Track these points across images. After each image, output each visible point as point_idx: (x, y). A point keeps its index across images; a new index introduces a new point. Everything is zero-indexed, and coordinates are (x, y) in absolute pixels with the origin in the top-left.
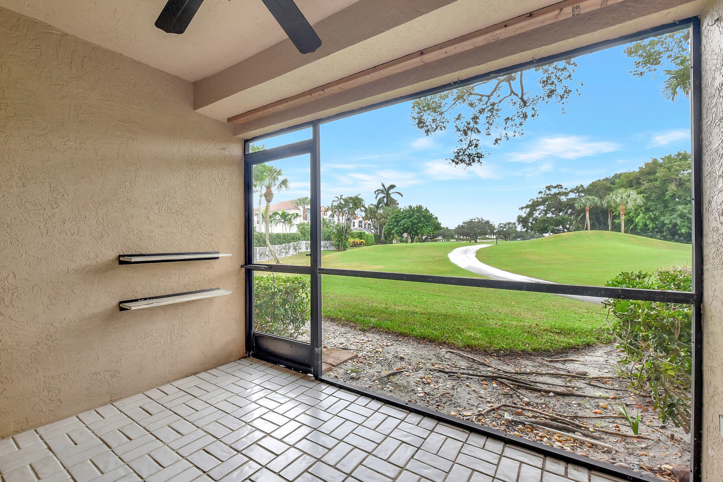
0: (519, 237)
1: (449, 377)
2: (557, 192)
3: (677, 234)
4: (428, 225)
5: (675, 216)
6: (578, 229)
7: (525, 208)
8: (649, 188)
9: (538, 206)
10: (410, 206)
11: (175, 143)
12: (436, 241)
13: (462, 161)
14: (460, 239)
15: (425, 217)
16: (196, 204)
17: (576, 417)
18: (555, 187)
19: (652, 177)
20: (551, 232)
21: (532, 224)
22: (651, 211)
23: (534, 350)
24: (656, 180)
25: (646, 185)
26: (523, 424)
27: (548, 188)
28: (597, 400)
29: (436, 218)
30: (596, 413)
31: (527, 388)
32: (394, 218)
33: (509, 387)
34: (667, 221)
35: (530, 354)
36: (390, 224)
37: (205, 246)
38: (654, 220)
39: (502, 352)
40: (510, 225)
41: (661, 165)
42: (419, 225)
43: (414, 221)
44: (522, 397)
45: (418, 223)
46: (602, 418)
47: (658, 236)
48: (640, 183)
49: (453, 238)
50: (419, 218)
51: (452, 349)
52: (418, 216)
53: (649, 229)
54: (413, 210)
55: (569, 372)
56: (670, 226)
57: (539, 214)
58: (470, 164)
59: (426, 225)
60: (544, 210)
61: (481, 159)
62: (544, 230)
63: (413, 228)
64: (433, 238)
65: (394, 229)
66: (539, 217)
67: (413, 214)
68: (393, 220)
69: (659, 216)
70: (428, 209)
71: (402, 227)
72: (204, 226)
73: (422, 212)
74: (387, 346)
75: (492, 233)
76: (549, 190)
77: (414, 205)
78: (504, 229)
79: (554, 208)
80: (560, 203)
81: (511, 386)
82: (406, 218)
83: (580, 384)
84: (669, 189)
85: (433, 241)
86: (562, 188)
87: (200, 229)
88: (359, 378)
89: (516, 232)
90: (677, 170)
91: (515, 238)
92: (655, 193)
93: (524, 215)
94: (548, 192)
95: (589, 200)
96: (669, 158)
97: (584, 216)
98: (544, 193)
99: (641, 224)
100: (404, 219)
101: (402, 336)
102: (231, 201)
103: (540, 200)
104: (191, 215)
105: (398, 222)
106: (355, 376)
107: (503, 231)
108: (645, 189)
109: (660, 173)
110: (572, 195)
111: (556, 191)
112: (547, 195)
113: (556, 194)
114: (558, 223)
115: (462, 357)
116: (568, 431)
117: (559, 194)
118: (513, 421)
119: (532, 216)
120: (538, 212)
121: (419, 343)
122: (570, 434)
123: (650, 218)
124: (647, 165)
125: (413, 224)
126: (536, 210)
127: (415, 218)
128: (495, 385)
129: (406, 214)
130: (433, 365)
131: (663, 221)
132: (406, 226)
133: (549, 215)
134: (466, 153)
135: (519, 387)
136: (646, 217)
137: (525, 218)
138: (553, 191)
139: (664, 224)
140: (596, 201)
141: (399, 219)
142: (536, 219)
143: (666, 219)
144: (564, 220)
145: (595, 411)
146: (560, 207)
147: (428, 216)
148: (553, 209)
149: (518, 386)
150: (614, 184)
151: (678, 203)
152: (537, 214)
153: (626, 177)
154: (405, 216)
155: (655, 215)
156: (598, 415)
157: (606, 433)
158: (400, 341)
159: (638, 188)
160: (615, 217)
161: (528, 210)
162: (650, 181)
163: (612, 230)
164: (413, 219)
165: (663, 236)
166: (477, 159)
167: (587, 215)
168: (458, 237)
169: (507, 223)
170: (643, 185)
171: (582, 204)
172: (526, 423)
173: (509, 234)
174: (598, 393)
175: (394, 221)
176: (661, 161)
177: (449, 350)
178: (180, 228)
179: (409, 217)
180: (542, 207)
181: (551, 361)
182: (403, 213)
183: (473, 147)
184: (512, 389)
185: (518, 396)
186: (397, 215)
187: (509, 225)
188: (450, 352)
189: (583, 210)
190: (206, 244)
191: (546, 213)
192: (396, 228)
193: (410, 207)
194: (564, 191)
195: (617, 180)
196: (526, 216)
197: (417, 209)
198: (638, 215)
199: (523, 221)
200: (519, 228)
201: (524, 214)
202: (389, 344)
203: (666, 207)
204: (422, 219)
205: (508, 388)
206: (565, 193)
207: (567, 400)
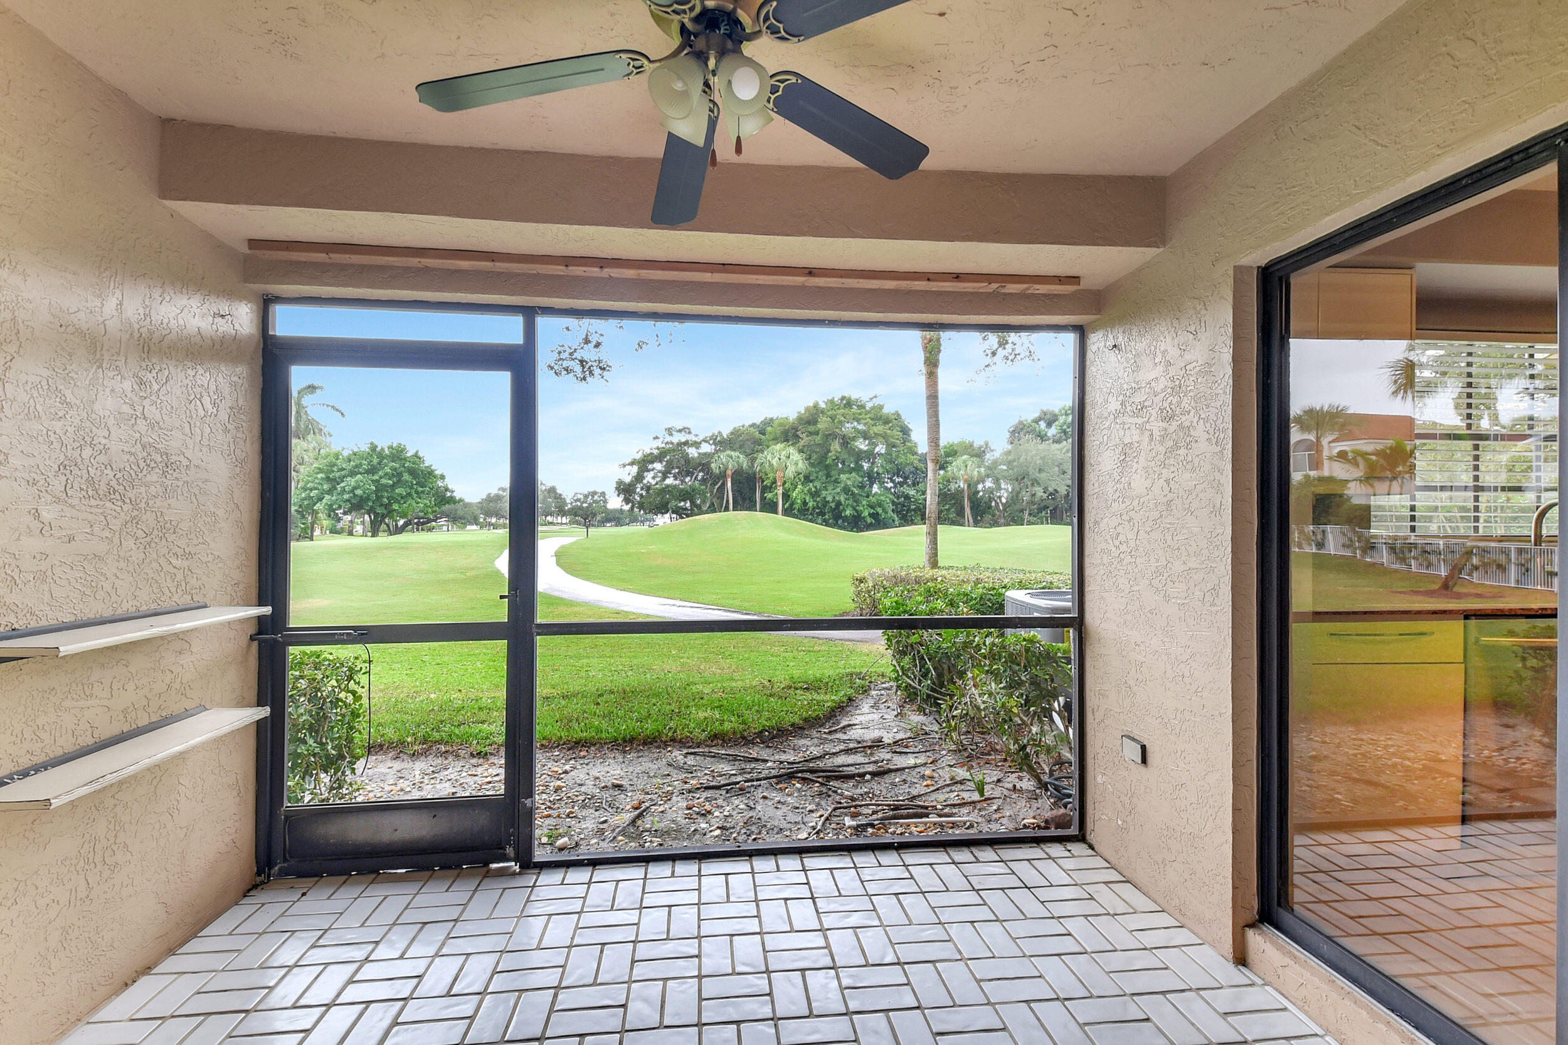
0: (609, 520)
1: (727, 793)
2: (683, 440)
3: (840, 517)
4: (423, 492)
5: (838, 490)
6: (712, 509)
7: (629, 464)
8: (809, 446)
9: (652, 462)
10: (372, 443)
11: (111, 287)
12: (430, 530)
13: (568, 370)
14: (490, 524)
15: (412, 472)
16: (157, 469)
17: (914, 797)
18: (680, 431)
19: (811, 428)
20: (673, 512)
21: (641, 496)
22: (811, 481)
23: (806, 720)
24: (817, 433)
25: (805, 440)
26: (872, 826)
27: (669, 431)
28: (918, 770)
29: (443, 477)
30: (927, 786)
31: (837, 778)
32: (320, 470)
33: (817, 782)
34: (829, 498)
35: (802, 728)
36: (310, 485)
37: (173, 590)
38: (815, 494)
39: (767, 733)
40: (596, 497)
41: (823, 412)
42: (397, 491)
43: (384, 481)
44: (839, 791)
45: (393, 486)
46: (938, 789)
47: (820, 521)
48: (798, 437)
49: (475, 521)
50: (397, 475)
51: (689, 747)
52: (395, 469)
53: (808, 510)
54: (381, 456)
55: (859, 742)
56: (833, 505)
57: (654, 478)
58: (584, 379)
59: (417, 492)
60: (660, 472)
61: (605, 373)
62: (662, 509)
63: (379, 498)
64: (423, 523)
65: (320, 499)
66: (654, 483)
67: (379, 463)
68: (320, 476)
69: (820, 490)
70: (421, 454)
71: (346, 496)
72: (174, 533)
73: (405, 459)
74: (566, 772)
75: (562, 512)
76: (671, 435)
77: (383, 444)
78: (585, 505)
79: (677, 468)
80: (687, 460)
81: (820, 780)
82: (361, 474)
83: (883, 754)
84: (832, 448)
85: (422, 530)
86: (690, 433)
87: (164, 540)
88: (577, 845)
89: (606, 511)
90: (841, 422)
91: (602, 523)
92: (817, 453)
93: (628, 479)
94: (668, 439)
95: (731, 458)
96: (832, 401)
97: (724, 484)
98: (661, 440)
99: (799, 501)
100: (353, 474)
101: (583, 746)
102: (234, 460)
103: (656, 452)
104: (144, 501)
105: (333, 482)
106: (569, 843)
107: (581, 508)
108: (804, 446)
109: (823, 424)
110: (706, 448)
111: (682, 437)
112: (667, 443)
113: (680, 444)
114: (686, 495)
115: (714, 757)
116: (921, 816)
117: (686, 443)
118: (858, 826)
119: (641, 482)
120: (651, 474)
121: (625, 752)
122: (924, 820)
123: (810, 491)
124: (807, 409)
125: (380, 488)
126: (648, 471)
127: (386, 474)
128: (798, 786)
129: (361, 465)
130: (686, 783)
131: (825, 498)
132: (359, 492)
133: (670, 481)
134: (577, 355)
135: (829, 778)
136: (806, 489)
137: (630, 485)
138: (677, 438)
139: (826, 503)
140: (741, 461)
141: (337, 475)
142: (648, 488)
143: (829, 495)
144: (693, 490)
145: (925, 783)
146: (687, 467)
147: (422, 471)
148: (677, 471)
149: (827, 777)
150: (764, 434)
151: (842, 471)
152: (649, 478)
153: (781, 425)
154: (356, 466)
155: (816, 487)
156: (932, 788)
157: (954, 805)
158: (584, 757)
159: (796, 443)
160: (765, 489)
161: (635, 469)
162: (811, 433)
163: (763, 509)
164: (381, 477)
165: (824, 521)
166: (597, 371)
167: (729, 484)
168: (485, 519)
169: (589, 493)
170: (802, 439)
171: (722, 464)
172: (876, 822)
173: (594, 515)
174: (911, 761)
175: (322, 479)
176: (823, 406)
177: (685, 751)
178: (116, 540)
179: (368, 472)
180: (658, 466)
181: (830, 733)
182: (350, 461)
183: (591, 345)
184: (822, 784)
185: (835, 792)
186: (333, 465)
187: (593, 497)
188: (691, 754)
189: (723, 476)
190: (176, 583)
191: (665, 476)
192: (327, 497)
193: (373, 448)
194: (694, 439)
195: (769, 429)
196: (632, 481)
197: (391, 453)
198: (796, 487)
199: (625, 490)
200: (615, 502)
201: (628, 475)
202: (567, 767)
203: (828, 476)
204: (406, 477)
205: (817, 785)
206: (695, 442)
207: (888, 779)
